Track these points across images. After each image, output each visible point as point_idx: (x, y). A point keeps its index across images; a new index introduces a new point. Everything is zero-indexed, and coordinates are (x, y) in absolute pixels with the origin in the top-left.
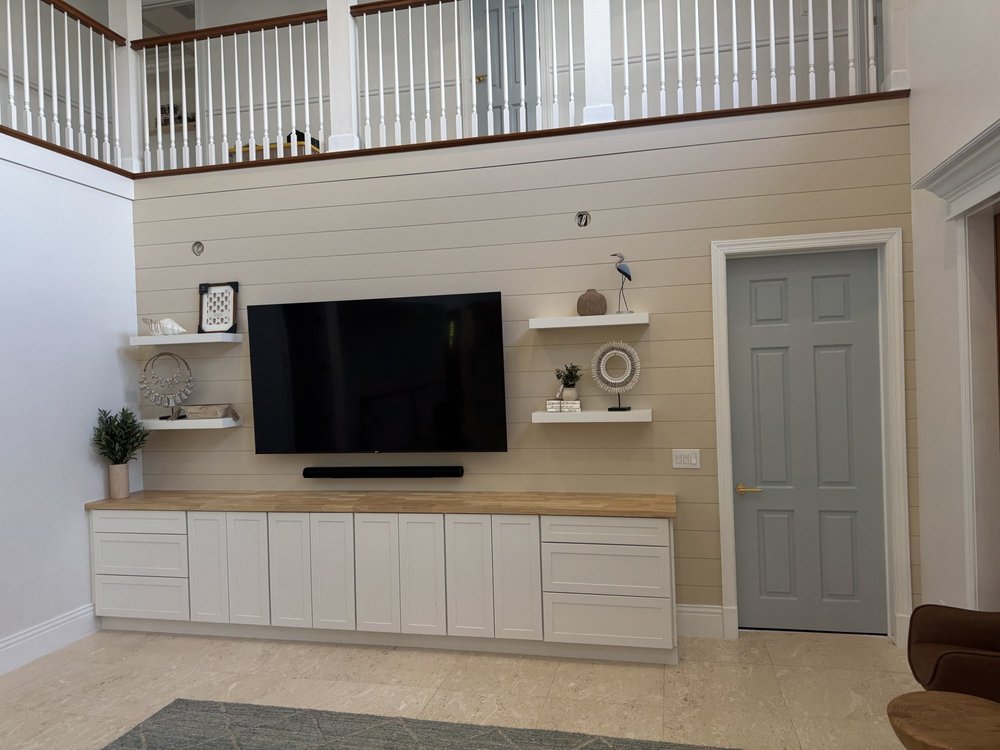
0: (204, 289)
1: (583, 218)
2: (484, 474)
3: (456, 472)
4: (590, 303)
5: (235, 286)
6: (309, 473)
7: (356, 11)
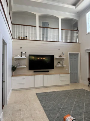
0: (22, 52)
1: (59, 49)
2: (51, 71)
3: (49, 71)
4: (60, 56)
5: (26, 52)
6: (34, 72)
7: (39, 27)
